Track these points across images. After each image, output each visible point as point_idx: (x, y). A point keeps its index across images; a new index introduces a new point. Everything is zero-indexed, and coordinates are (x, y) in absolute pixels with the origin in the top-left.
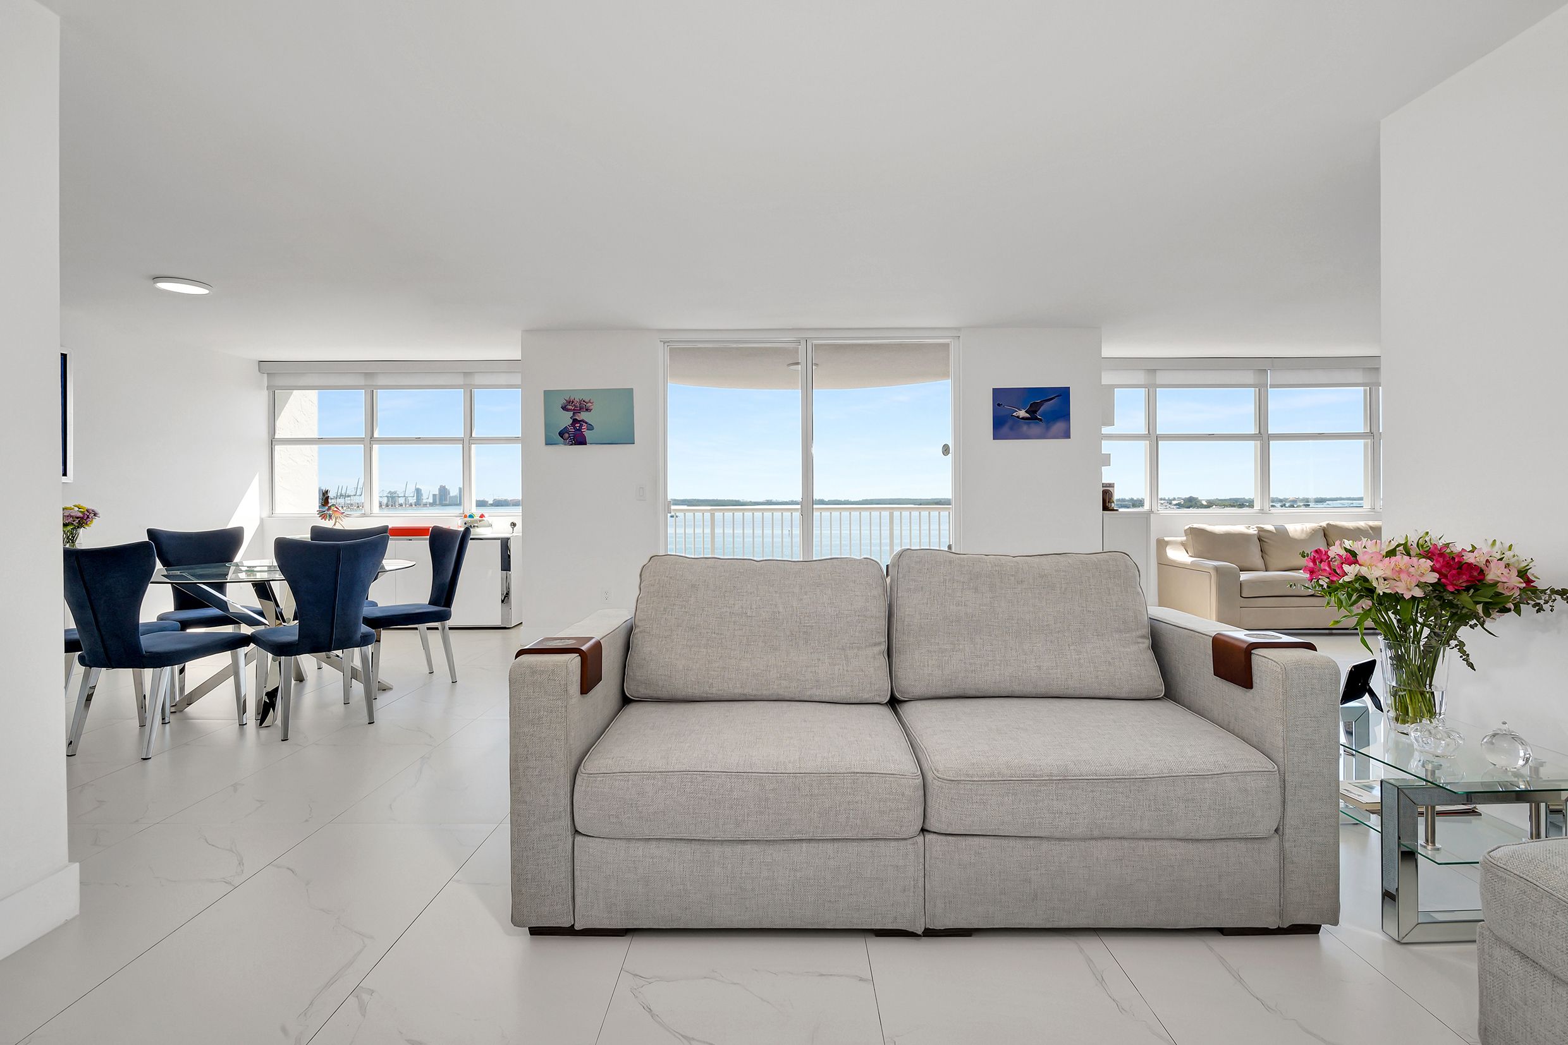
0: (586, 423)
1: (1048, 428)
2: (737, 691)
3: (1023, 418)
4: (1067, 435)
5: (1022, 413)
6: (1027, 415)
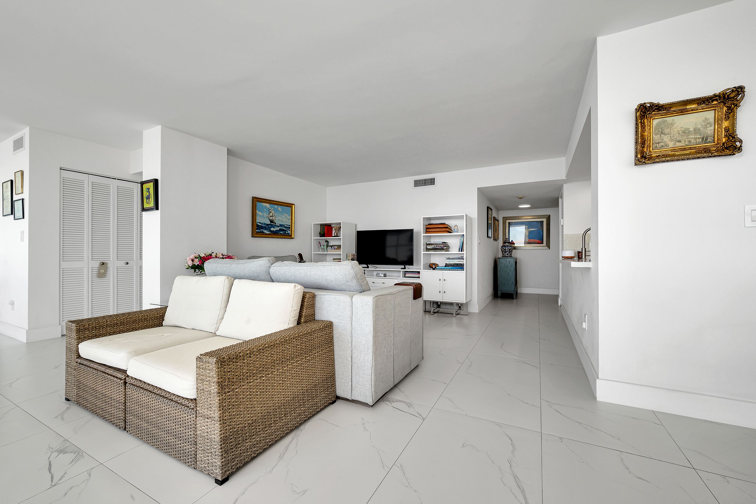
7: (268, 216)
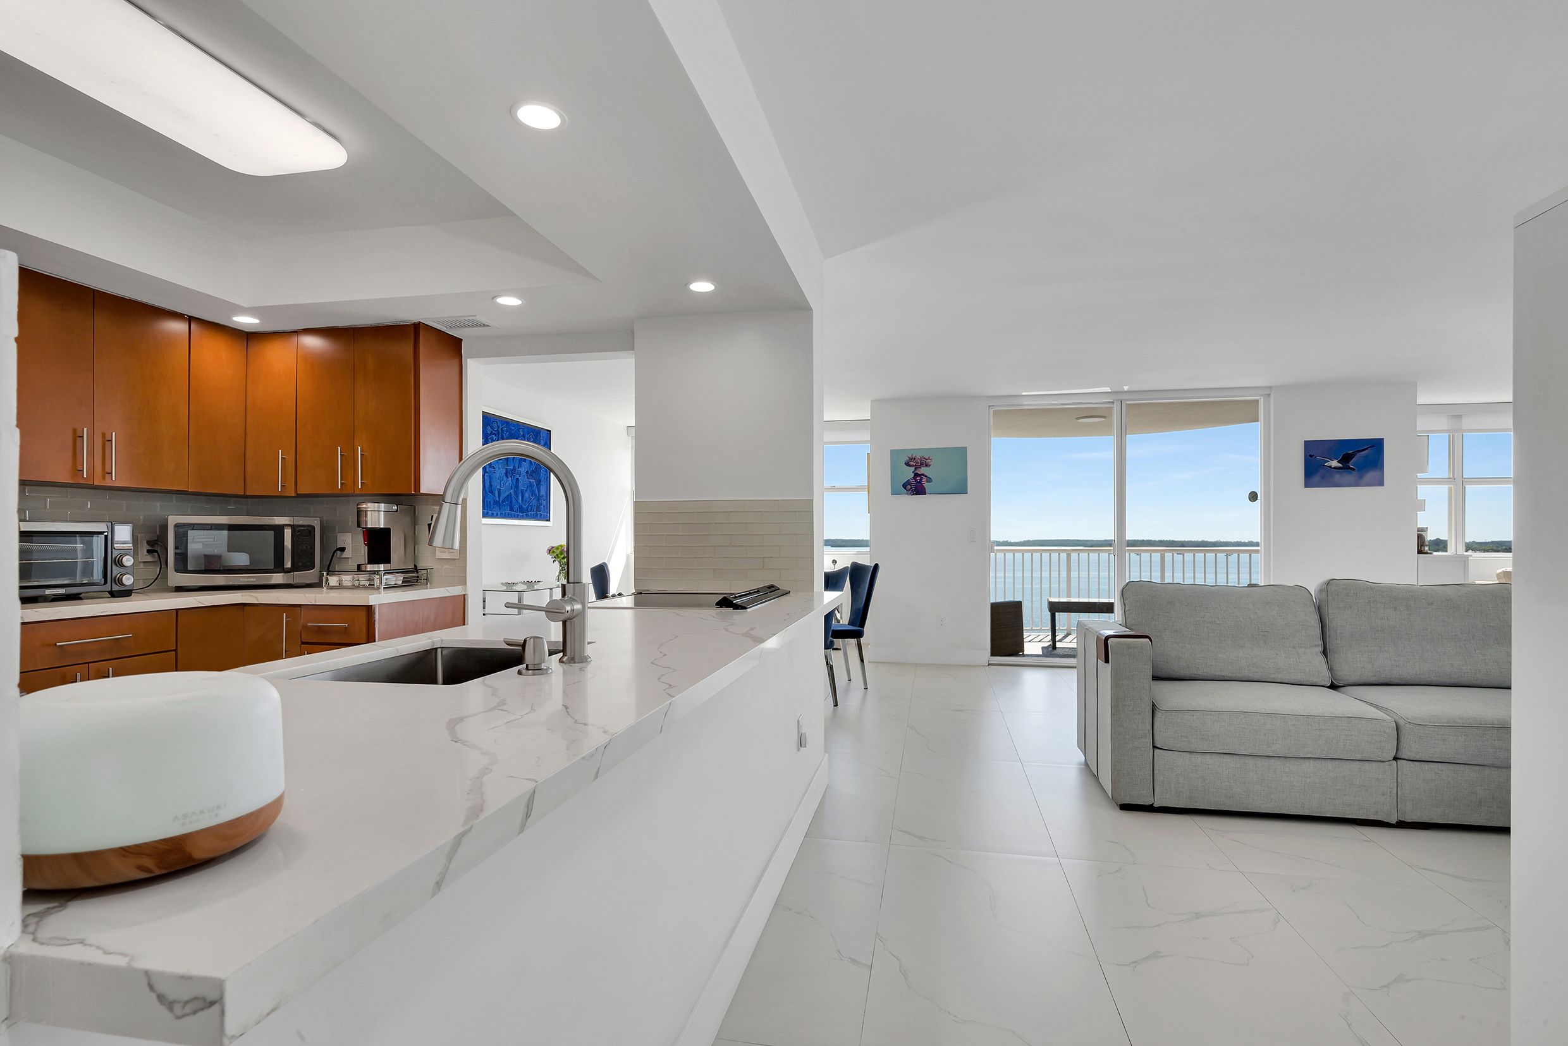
0: (926, 476)
1: (1361, 477)
2: (1218, 673)
3: (1335, 468)
4: (1381, 483)
5: (1335, 463)
6: (1340, 465)
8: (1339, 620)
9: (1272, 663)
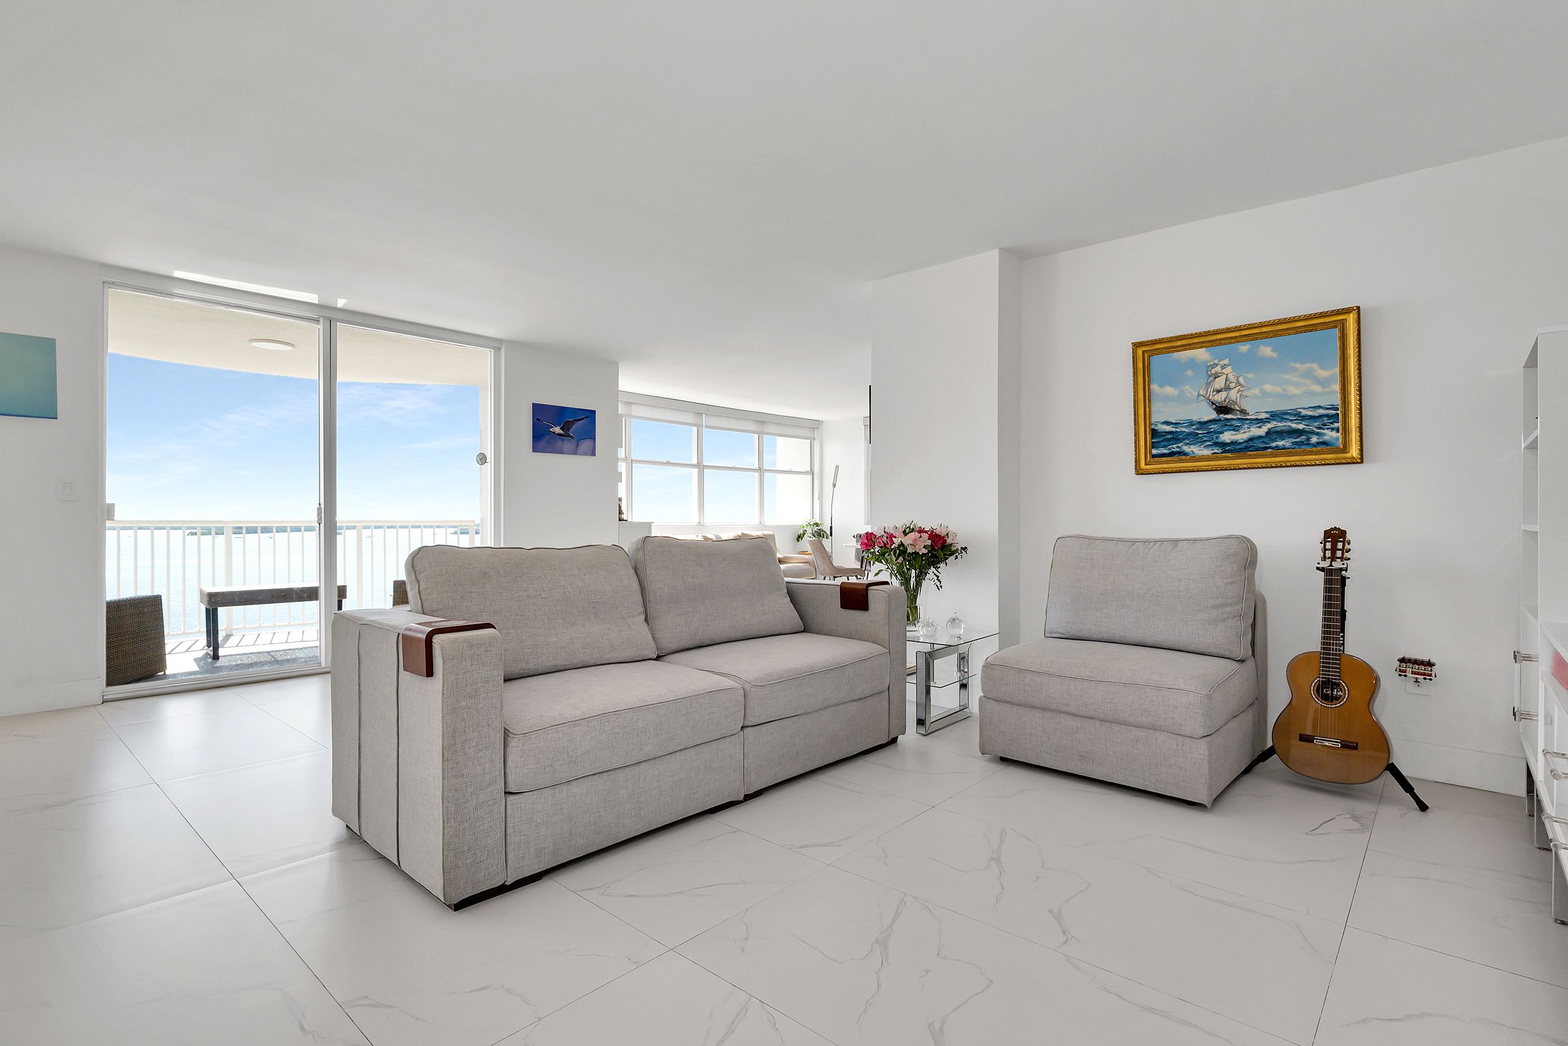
1: (578, 446)
5: (557, 430)
6: (562, 432)
7: (1201, 392)
8: (658, 582)
9: (606, 639)
